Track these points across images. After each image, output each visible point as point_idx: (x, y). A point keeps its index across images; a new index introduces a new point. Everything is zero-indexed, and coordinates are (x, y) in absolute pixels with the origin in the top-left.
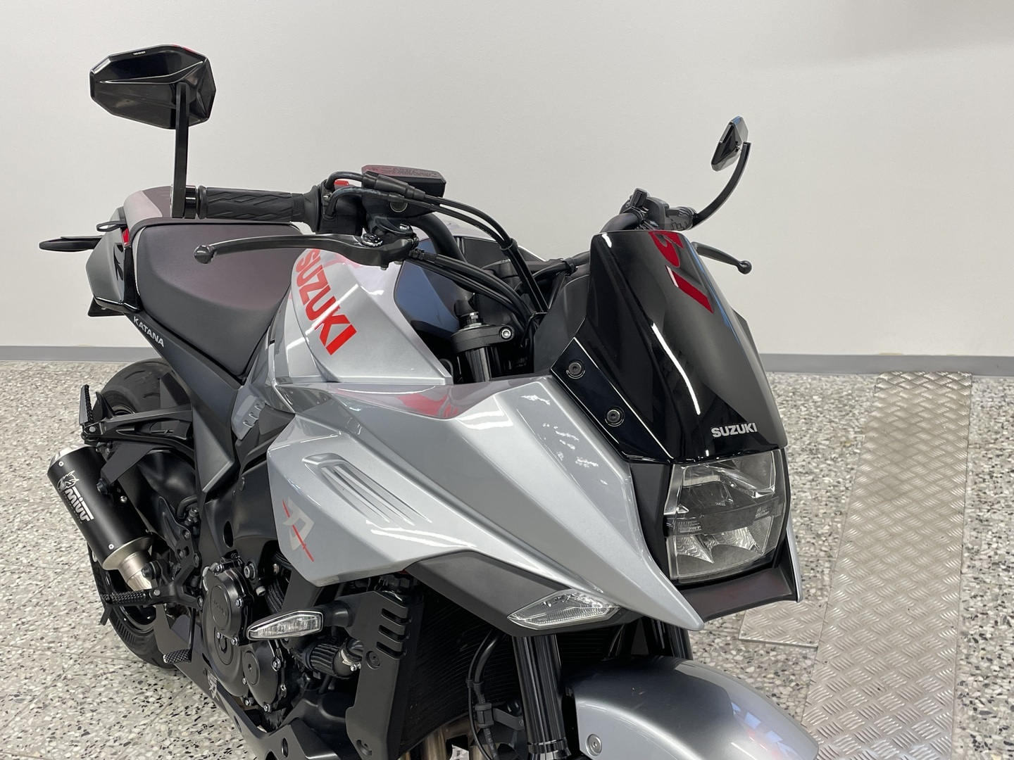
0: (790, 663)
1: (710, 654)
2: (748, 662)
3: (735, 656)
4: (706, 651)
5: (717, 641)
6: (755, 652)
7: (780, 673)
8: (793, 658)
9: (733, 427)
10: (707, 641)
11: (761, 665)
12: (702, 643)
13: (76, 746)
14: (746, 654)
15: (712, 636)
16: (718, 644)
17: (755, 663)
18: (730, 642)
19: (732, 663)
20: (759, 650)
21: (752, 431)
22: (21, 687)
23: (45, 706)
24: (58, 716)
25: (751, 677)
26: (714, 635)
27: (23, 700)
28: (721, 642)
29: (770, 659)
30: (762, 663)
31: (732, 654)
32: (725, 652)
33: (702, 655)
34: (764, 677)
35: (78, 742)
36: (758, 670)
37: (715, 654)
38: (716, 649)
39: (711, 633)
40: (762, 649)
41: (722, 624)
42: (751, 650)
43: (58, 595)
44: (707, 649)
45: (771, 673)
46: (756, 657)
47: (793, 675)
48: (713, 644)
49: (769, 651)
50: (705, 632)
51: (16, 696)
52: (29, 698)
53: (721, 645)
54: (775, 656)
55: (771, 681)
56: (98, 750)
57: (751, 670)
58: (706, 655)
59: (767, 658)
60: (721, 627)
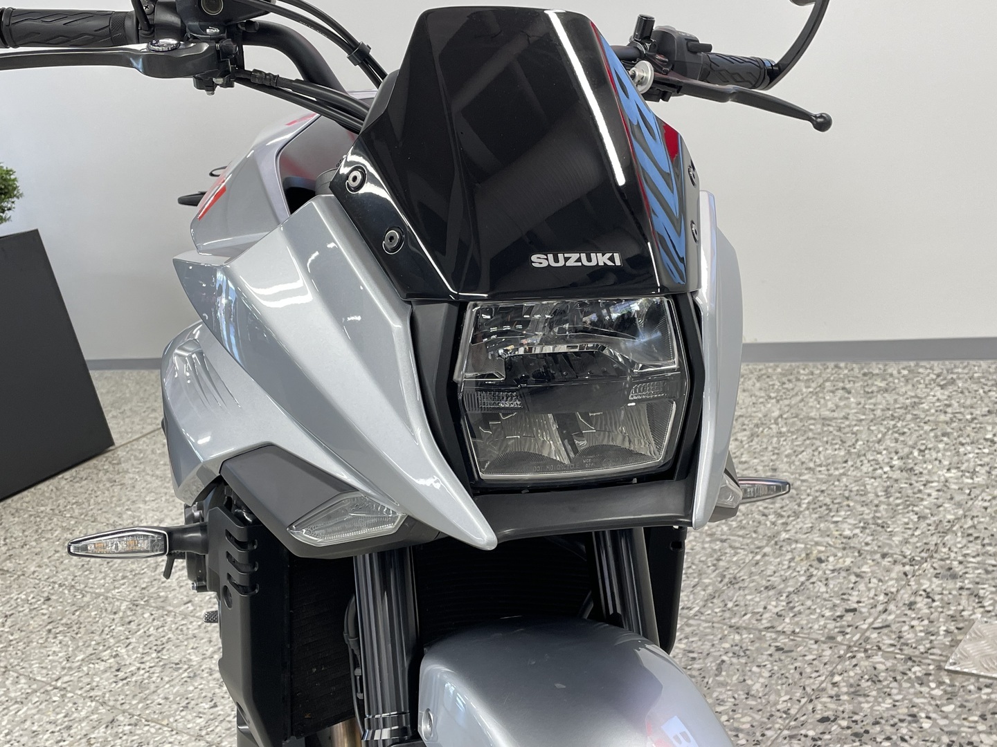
1: (900, 685)
2: (948, 699)
3: (933, 689)
4: (896, 681)
5: (916, 669)
6: (963, 687)
7: (989, 716)
9: (575, 256)
10: (901, 668)
11: (965, 704)
12: (894, 671)
13: (201, 717)
14: (949, 689)
15: (910, 663)
16: (915, 673)
17: (958, 701)
18: (933, 672)
19: (926, 698)
20: (968, 685)
21: (610, 263)
22: (184, 656)
23: (195, 675)
24: (200, 687)
25: (946, 717)
26: (914, 662)
27: (180, 668)
28: (920, 671)
29: (980, 697)
30: (967, 701)
31: (929, 687)
32: (921, 684)
33: (889, 684)
34: (964, 719)
35: (204, 714)
36: (958, 710)
37: (906, 685)
38: (910, 678)
39: (910, 659)
40: (973, 684)
41: (929, 649)
42: (957, 684)
44: (899, 678)
45: (976, 715)
46: (961, 693)
48: (908, 672)
49: (982, 687)
50: (903, 657)
51: (177, 664)
52: (186, 667)
53: (919, 674)
54: (988, 694)
55: (972, 725)
56: (217, 724)
57: (949, 708)
58: (894, 684)
59: (977, 695)
60: (926, 652)
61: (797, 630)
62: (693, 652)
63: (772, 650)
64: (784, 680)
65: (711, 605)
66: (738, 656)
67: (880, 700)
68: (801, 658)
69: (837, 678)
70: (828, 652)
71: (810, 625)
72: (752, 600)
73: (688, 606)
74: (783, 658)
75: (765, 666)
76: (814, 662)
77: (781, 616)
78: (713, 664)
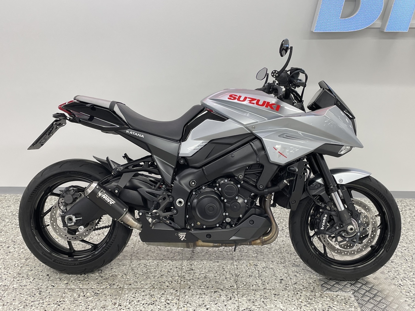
0: (347, 300)
2: (333, 301)
5: (317, 294)
6: (332, 297)
7: (346, 303)
8: (347, 297)
10: (313, 294)
17: (335, 301)
19: (327, 301)
25: (337, 306)
26: (314, 292)
29: (339, 299)
30: (337, 300)
31: (325, 298)
32: (322, 298)
33: (315, 299)
34: (342, 305)
36: (338, 303)
38: (318, 297)
40: (334, 295)
43: (12, 300)
44: (315, 297)
47: (351, 303)
50: (310, 291)
53: (319, 295)
55: (345, 306)
57: (336, 303)
58: (316, 299)
59: (338, 298)
60: (314, 289)
61: (274, 288)
62: (251, 300)
63: (273, 296)
64: (287, 303)
65: (238, 284)
66: (266, 299)
67: (317, 304)
68: (284, 296)
69: (300, 300)
70: (289, 293)
71: (275, 286)
72: (249, 280)
73: (232, 285)
74: (279, 297)
75: (277, 300)
76: (289, 297)
77: (264, 284)
78: (261, 303)
